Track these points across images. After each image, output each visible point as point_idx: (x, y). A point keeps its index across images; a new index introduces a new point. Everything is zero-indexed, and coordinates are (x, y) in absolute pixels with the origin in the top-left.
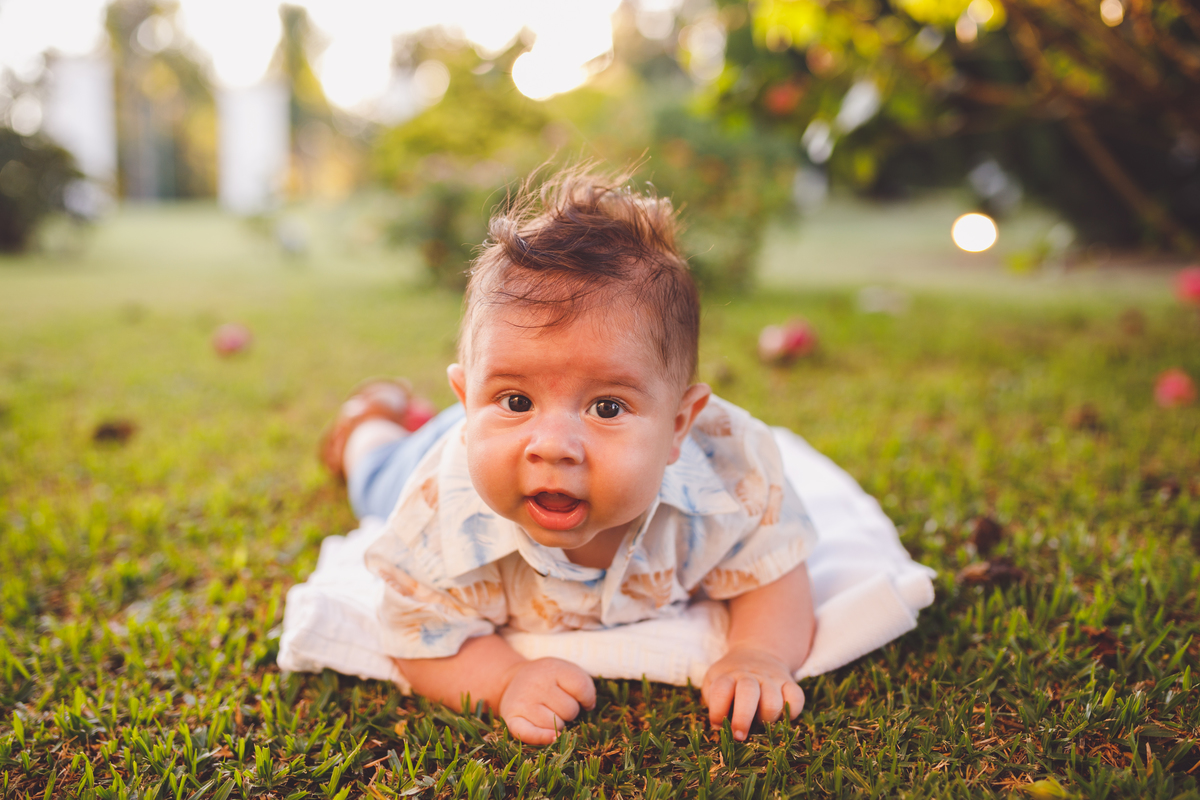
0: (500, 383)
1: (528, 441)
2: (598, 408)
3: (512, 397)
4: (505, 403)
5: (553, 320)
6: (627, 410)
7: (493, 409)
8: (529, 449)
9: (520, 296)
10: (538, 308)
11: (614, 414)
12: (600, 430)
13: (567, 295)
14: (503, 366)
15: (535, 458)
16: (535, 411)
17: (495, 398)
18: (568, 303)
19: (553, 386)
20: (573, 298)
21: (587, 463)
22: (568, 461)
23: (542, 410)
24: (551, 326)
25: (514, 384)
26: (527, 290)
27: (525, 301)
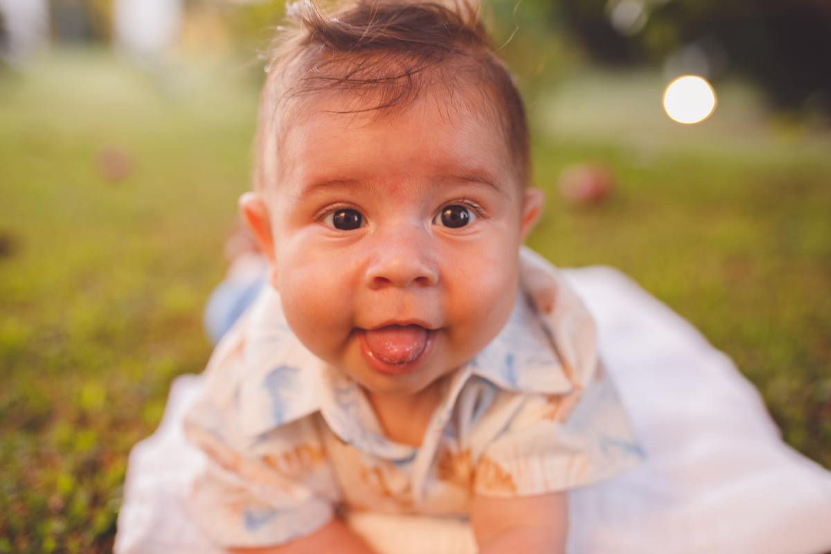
0: (323, 196)
1: (367, 264)
2: (444, 218)
3: (338, 212)
4: (329, 220)
5: (388, 102)
6: (480, 215)
7: (315, 229)
8: (373, 271)
9: (341, 77)
10: (366, 89)
11: (465, 222)
12: (451, 242)
13: (400, 71)
14: (327, 171)
15: (381, 282)
16: (371, 227)
17: (316, 217)
18: (403, 80)
19: (393, 190)
20: (408, 74)
21: (443, 283)
22: (422, 281)
23: (379, 223)
24: (386, 108)
25: (342, 195)
26: (349, 70)
27: (348, 84)
